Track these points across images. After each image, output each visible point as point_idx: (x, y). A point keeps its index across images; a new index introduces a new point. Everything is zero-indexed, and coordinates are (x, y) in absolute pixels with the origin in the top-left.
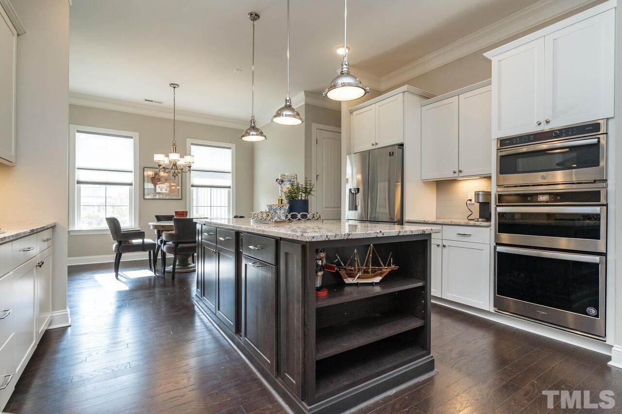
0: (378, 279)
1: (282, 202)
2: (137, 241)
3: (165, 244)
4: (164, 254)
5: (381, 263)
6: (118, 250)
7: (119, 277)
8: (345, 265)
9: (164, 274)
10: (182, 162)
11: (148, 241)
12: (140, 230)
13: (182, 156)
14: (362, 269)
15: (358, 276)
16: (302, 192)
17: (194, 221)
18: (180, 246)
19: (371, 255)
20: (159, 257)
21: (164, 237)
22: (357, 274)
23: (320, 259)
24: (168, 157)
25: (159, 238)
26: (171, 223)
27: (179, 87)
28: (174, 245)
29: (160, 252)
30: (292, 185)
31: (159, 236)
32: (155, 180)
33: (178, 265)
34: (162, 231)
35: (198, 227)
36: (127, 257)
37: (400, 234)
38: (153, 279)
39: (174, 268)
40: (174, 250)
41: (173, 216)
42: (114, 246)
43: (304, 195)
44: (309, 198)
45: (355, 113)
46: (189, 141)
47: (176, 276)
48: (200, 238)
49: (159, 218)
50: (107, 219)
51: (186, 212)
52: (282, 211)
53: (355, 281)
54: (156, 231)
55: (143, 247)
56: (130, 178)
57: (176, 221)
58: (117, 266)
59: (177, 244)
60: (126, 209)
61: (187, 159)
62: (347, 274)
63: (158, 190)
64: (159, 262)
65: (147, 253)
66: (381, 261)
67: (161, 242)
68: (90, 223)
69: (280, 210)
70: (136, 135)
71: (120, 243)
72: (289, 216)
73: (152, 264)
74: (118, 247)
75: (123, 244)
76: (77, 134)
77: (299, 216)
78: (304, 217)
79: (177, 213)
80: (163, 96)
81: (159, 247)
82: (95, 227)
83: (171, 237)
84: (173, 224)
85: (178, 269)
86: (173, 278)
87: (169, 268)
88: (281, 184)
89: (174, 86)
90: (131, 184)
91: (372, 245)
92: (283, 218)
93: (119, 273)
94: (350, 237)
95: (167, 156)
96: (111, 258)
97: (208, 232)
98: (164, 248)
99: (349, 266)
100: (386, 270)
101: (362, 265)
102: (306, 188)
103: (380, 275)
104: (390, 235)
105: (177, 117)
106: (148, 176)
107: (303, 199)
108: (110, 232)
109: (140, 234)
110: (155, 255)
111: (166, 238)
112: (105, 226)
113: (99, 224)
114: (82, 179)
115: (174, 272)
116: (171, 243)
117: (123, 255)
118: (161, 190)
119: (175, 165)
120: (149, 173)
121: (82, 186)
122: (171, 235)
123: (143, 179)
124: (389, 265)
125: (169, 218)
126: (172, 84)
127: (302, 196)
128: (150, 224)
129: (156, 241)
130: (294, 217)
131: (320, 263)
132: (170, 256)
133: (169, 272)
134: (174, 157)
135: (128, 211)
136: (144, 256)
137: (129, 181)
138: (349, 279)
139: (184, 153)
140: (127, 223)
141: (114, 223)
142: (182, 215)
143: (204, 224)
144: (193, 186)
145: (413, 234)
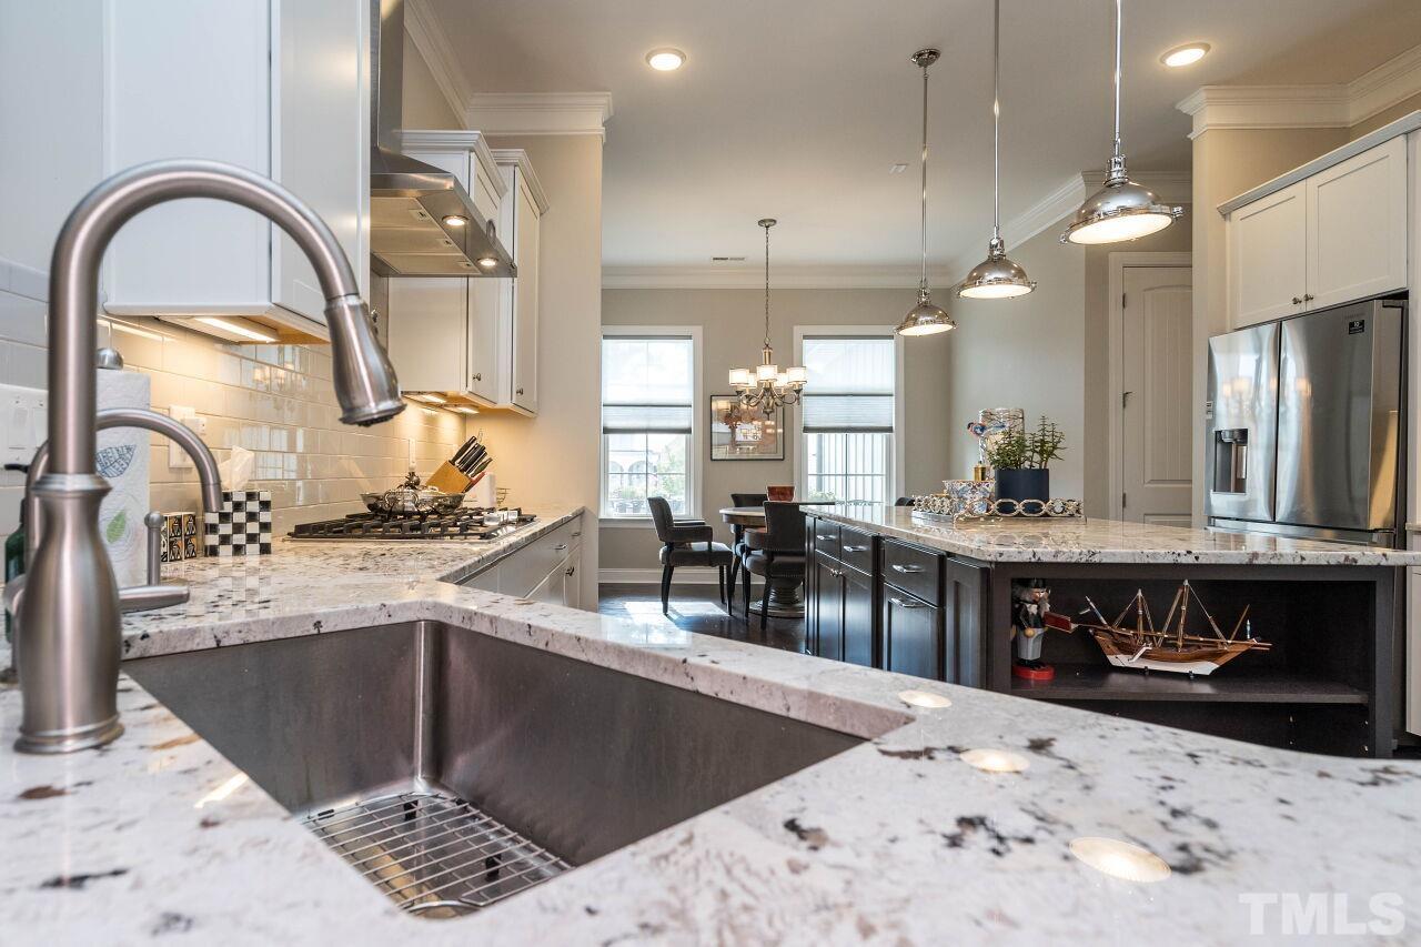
0: (1206, 668)
1: (983, 474)
2: (699, 546)
3: (748, 555)
4: (747, 575)
5: (1217, 630)
6: (668, 560)
7: (669, 612)
8: (1110, 623)
9: (747, 616)
10: (783, 381)
11: (718, 545)
12: (703, 524)
13: (782, 370)
14: (1158, 638)
15: (1141, 652)
16: (1034, 451)
17: (802, 508)
18: (778, 559)
19: (1184, 608)
20: (739, 582)
21: (746, 541)
22: (1140, 647)
23: (1034, 602)
24: (755, 372)
25: (737, 542)
26: (760, 512)
27: (778, 224)
28: (765, 557)
29: (740, 571)
30: (1009, 434)
31: (739, 537)
32: (731, 418)
33: (774, 601)
34: (745, 527)
35: (809, 521)
36: (683, 575)
37: (1255, 562)
38: (726, 623)
39: (765, 606)
40: (766, 568)
41: (764, 497)
42: (661, 552)
43: (1037, 457)
44: (1051, 464)
45: (1237, 215)
46: (798, 331)
47: (770, 622)
48: (812, 545)
49: (739, 500)
50: (650, 500)
51: (791, 489)
52: (979, 496)
53: (1135, 662)
54: (732, 526)
55: (710, 558)
56: (684, 418)
57: (769, 507)
58: (665, 591)
59: (771, 555)
60: (680, 481)
61: (792, 376)
62: (1115, 644)
63: (739, 437)
64: (739, 592)
65: (716, 570)
66: (1213, 623)
67: (743, 549)
68: (622, 508)
69: (973, 493)
70: (697, 331)
71: (671, 546)
72: (994, 507)
73: (725, 593)
74: (666, 554)
75: (676, 550)
76: (605, 342)
77: (1019, 507)
78: (1033, 509)
79: (772, 490)
80: (747, 243)
81: (739, 559)
82: (629, 514)
83: (760, 540)
84: (763, 514)
85: (773, 608)
86: (764, 625)
87: (756, 606)
88: (979, 435)
89: (767, 223)
90: (688, 431)
91: (1186, 583)
92: (980, 510)
93: (670, 603)
94: (1096, 559)
95: (753, 371)
96: (655, 576)
97: (825, 532)
98: (747, 562)
99: (1121, 626)
100: (1232, 648)
101: (1159, 628)
102: (1043, 442)
103: (1212, 657)
104: (1221, 562)
105: (774, 283)
106: (719, 411)
107: (1037, 467)
108: (654, 526)
109: (703, 532)
110: (732, 578)
111: (751, 541)
112: (646, 512)
113: (636, 509)
114: (611, 424)
115: (764, 613)
116: (759, 553)
117: (676, 570)
118: (745, 436)
119: (768, 390)
120: (722, 405)
121: (611, 437)
122: (760, 536)
123: (709, 417)
124: (1241, 636)
125: (755, 500)
126: (763, 221)
127: (1032, 461)
128: (722, 511)
129: (733, 547)
130: (1006, 509)
131: (1033, 609)
132: (758, 580)
133: (755, 613)
134: (767, 373)
135: (682, 485)
136: (710, 575)
137: (684, 424)
138: (1121, 656)
139: (788, 360)
140: (684, 510)
141: (660, 507)
142: (782, 494)
143: (820, 518)
144: (807, 430)
145: (1304, 563)
